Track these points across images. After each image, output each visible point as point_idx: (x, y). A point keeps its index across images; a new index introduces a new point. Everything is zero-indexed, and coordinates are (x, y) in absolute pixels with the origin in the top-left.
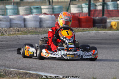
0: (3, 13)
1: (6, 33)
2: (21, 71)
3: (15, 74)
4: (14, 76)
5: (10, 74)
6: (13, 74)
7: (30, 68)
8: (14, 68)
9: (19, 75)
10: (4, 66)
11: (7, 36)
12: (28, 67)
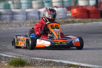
0: (18, 7)
1: (24, 25)
2: (45, 59)
3: (40, 63)
4: (40, 64)
5: (36, 63)
6: (39, 63)
7: (52, 57)
8: (38, 57)
9: (44, 63)
10: (29, 55)
11: (24, 28)
12: (50, 56)
